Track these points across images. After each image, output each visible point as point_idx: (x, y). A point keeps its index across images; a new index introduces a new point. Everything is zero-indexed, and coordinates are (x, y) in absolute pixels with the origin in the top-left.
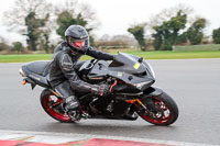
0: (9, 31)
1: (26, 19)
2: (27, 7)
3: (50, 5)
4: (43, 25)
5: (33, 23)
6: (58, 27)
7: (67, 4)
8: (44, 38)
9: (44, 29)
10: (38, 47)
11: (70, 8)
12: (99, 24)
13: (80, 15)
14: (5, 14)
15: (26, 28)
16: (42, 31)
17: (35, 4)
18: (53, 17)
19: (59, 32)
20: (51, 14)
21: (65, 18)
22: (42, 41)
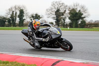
0: (48, 17)
1: (56, 12)
2: (56, 7)
3: (67, 6)
4: (63, 15)
5: (58, 14)
6: (69, 16)
7: (74, 6)
8: (63, 21)
9: (63, 17)
10: (60, 25)
11: (75, 7)
12: (89, 15)
13: (80, 11)
14: (47, 10)
15: (55, 16)
16: (62, 18)
17: (60, 5)
18: (67, 12)
19: (69, 18)
20: (67, 10)
21: (73, 12)
22: (62, 22)
